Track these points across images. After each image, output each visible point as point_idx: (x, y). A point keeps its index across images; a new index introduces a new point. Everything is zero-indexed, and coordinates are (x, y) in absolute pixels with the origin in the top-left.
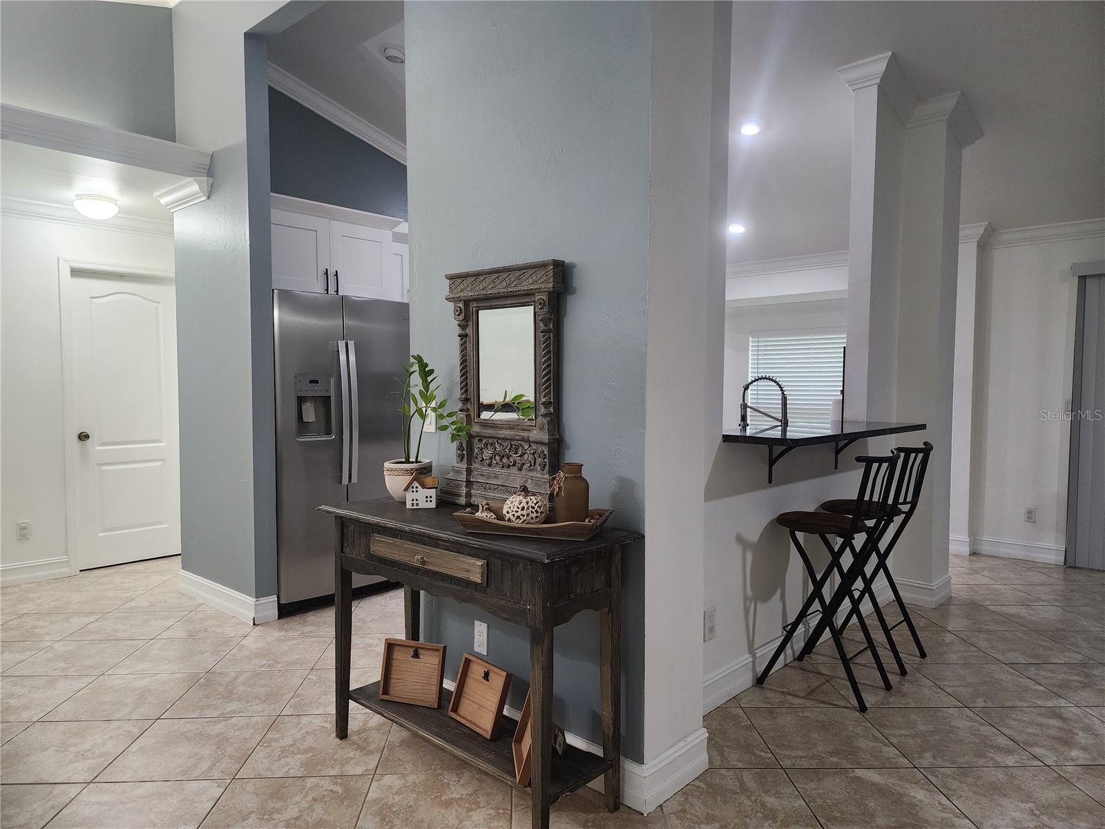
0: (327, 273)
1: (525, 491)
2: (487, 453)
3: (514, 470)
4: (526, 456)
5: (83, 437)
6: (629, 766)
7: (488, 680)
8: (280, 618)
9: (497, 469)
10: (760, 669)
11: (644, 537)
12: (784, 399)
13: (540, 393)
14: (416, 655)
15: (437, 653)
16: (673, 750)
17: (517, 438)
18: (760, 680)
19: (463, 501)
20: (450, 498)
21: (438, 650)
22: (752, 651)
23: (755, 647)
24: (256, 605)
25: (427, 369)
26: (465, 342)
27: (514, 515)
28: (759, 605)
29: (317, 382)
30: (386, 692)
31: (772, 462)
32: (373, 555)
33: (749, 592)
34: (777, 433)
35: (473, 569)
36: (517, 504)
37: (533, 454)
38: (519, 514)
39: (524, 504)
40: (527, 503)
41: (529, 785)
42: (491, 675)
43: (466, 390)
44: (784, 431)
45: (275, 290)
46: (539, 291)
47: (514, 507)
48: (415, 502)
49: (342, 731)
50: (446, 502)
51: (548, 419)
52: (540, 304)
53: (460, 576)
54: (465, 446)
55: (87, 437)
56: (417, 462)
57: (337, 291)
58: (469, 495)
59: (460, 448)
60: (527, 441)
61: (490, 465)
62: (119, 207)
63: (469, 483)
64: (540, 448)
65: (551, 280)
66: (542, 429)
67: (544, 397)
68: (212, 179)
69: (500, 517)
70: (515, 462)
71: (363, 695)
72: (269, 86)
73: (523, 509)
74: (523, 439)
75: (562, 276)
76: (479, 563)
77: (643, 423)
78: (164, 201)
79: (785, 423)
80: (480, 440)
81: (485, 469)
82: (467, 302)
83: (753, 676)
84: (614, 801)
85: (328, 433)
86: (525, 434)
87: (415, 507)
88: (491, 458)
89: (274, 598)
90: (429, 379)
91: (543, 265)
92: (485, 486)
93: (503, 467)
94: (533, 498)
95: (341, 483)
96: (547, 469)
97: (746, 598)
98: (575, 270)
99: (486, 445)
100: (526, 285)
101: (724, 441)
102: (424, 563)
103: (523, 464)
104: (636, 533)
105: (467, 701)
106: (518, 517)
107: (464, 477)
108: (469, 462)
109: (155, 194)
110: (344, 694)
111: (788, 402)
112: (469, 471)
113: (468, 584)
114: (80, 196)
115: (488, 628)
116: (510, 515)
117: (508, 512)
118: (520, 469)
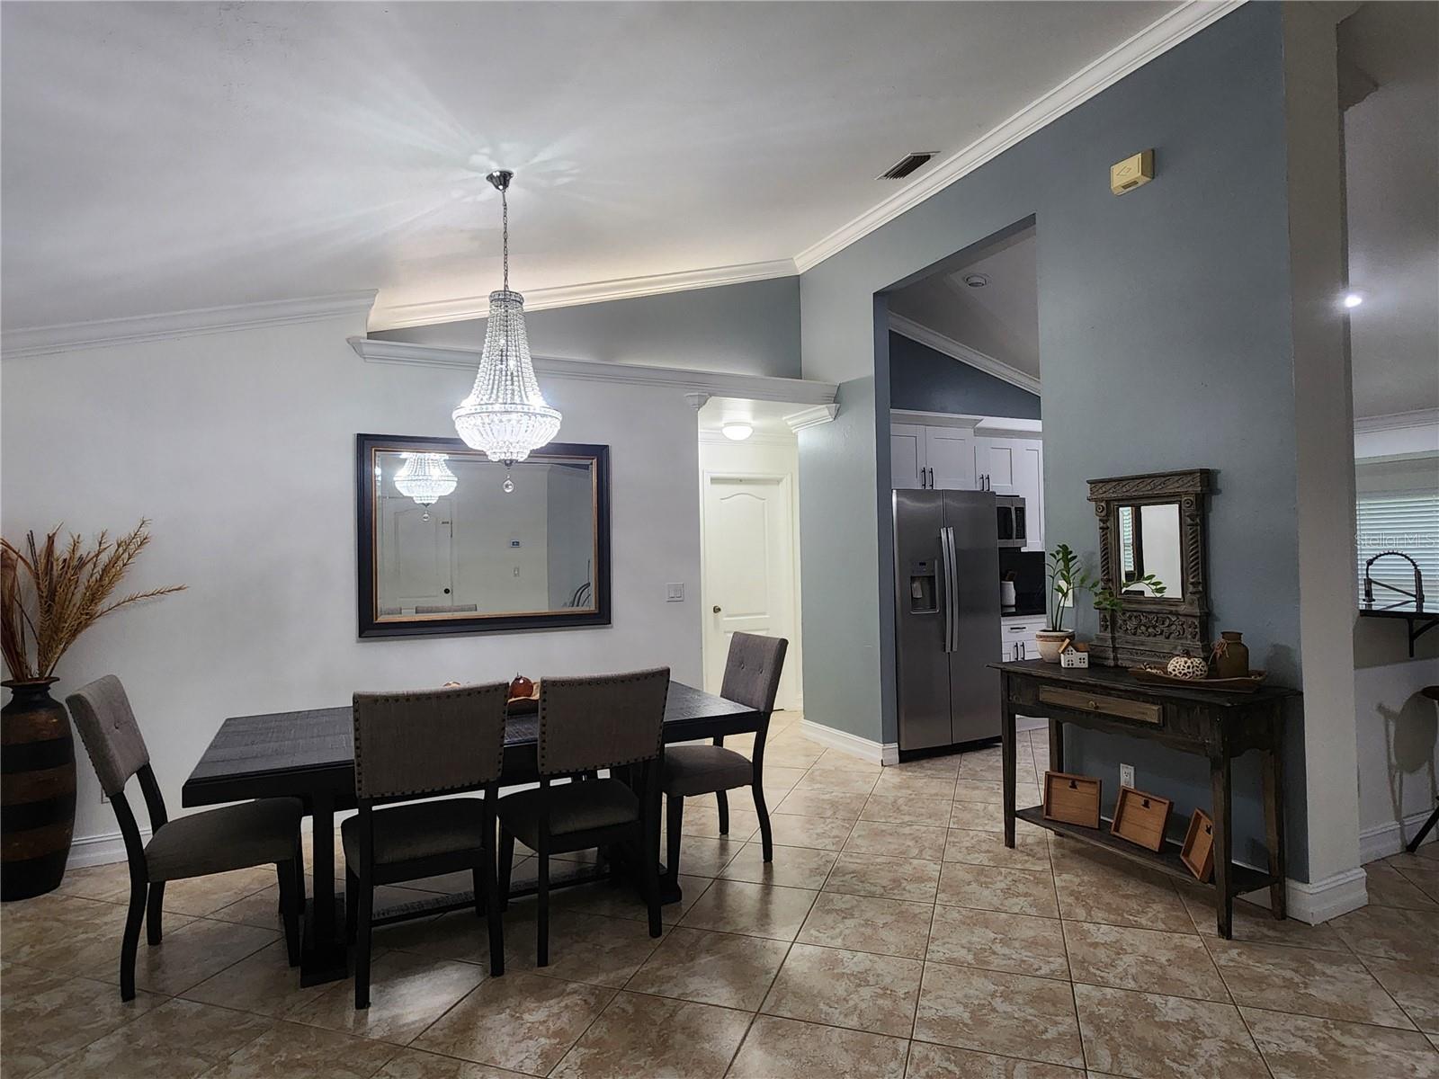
0: (924, 471)
1: (1187, 654)
2: (1131, 625)
3: (1161, 638)
4: (1174, 627)
5: (717, 610)
6: (1293, 885)
7: (1148, 807)
8: (900, 762)
9: (1143, 638)
10: (1411, 838)
11: (1302, 694)
12: (1418, 574)
13: (1188, 575)
14: (1074, 786)
15: (1093, 785)
16: (1334, 878)
17: (1165, 611)
18: (1411, 848)
19: (1111, 663)
20: (1097, 661)
21: (1095, 783)
22: (1398, 818)
23: (1403, 816)
24: (883, 749)
25: (1069, 557)
26: (1106, 534)
27: (1180, 673)
28: (1405, 776)
29: (924, 564)
30: (1048, 813)
31: (1413, 637)
32: (1042, 702)
33: (1393, 760)
34: (1412, 608)
35: (1151, 713)
36: (1183, 663)
37: (1182, 625)
38: (1186, 671)
39: (1189, 663)
40: (1192, 663)
41: (1212, 880)
42: (1151, 803)
43: (1108, 573)
44: (1420, 606)
45: (894, 491)
46: (1186, 493)
47: (1178, 666)
48: (1070, 663)
49: (1010, 840)
50: (1096, 663)
51: (1198, 596)
52: (1188, 503)
53: (1135, 718)
54: (1108, 618)
55: (719, 610)
56: (1060, 631)
57: (932, 486)
58: (1116, 659)
59: (1104, 619)
60: (1177, 614)
61: (1135, 634)
62: (752, 428)
63: (1115, 649)
64: (1190, 620)
65: (1199, 484)
66: (1191, 604)
67: (1193, 578)
68: (838, 405)
69: (1166, 673)
70: (1162, 631)
71: (1027, 815)
72: (890, 331)
73: (1189, 667)
74: (1171, 613)
75: (1208, 479)
76: (1156, 708)
77: (1298, 600)
78: (789, 423)
79: (1420, 598)
80: (1124, 614)
81: (1130, 638)
82: (1108, 502)
83: (1403, 843)
84: (1280, 912)
85: (933, 607)
86: (1173, 609)
87: (1071, 666)
88: (1136, 628)
89: (896, 745)
90: (1071, 564)
91: (1191, 473)
92: (1130, 651)
93: (1149, 636)
94: (1196, 660)
95: (945, 650)
96: (1198, 637)
97: (1390, 767)
98: (1219, 475)
99: (1130, 617)
100: (1172, 487)
101: (1361, 616)
102: (1097, 708)
103: (1171, 633)
104: (1295, 690)
105: (1125, 823)
106: (1185, 674)
107: (1109, 643)
108: (1112, 632)
109: (784, 418)
110: (1011, 813)
111: (1423, 578)
112: (1113, 639)
113: (1143, 723)
114: (728, 424)
115: (1135, 770)
116: (1177, 672)
117: (1174, 670)
118: (1168, 638)
